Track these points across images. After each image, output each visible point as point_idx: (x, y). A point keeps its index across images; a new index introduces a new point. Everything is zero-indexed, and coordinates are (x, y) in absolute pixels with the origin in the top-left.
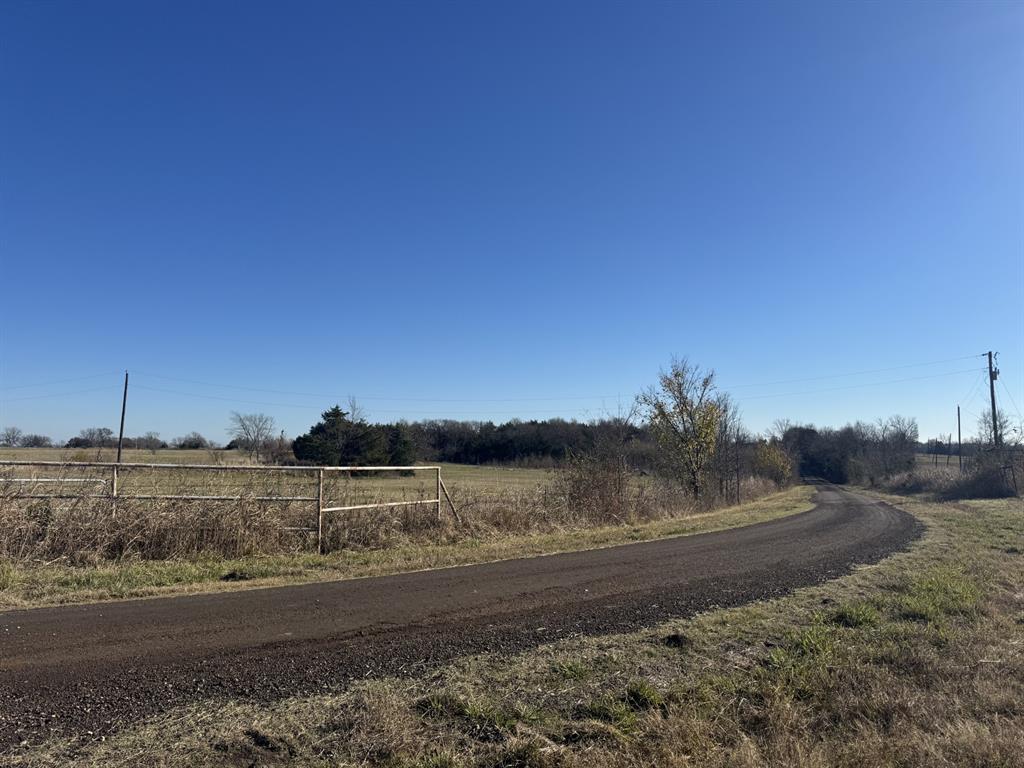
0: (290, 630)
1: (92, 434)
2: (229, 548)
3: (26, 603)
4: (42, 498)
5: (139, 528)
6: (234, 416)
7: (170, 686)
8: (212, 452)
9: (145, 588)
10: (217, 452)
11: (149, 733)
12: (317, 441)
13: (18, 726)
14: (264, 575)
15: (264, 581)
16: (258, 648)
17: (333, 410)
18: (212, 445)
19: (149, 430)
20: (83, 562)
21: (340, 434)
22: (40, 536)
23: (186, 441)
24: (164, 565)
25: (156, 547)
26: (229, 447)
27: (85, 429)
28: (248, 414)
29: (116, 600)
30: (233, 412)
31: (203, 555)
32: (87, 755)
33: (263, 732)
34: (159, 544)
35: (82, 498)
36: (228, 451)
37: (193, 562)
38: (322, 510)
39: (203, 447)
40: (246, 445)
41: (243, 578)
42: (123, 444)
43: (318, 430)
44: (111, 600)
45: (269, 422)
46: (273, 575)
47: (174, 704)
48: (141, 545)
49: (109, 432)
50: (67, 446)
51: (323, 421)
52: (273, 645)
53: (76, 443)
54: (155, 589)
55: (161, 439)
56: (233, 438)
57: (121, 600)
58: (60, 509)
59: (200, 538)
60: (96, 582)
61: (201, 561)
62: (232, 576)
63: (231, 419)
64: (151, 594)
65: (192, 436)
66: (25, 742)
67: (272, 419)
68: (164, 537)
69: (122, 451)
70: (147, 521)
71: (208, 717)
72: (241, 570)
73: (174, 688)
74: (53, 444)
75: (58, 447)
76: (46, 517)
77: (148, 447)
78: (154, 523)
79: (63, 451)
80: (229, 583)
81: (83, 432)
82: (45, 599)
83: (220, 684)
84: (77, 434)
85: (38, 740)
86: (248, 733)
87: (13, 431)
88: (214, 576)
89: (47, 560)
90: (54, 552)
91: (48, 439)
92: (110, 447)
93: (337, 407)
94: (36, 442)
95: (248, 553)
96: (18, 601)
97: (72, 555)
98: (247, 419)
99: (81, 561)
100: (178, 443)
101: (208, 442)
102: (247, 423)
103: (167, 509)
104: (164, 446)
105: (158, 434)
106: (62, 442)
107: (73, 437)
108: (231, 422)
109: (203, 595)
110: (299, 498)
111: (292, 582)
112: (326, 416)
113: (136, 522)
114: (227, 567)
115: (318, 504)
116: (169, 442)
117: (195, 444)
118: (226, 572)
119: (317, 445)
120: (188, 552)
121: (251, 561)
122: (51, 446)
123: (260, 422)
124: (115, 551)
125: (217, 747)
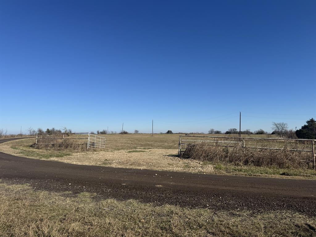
0: (313, 194)
1: (231, 130)
2: (281, 165)
3: (227, 174)
4: (226, 146)
5: (252, 156)
6: (273, 123)
7: (275, 203)
8: (267, 135)
9: (258, 174)
10: (269, 135)
11: (272, 215)
12: (305, 131)
13: (236, 205)
14: (296, 175)
15: (297, 177)
16: (302, 198)
17: (311, 120)
18: (266, 133)
19: (247, 129)
20: (238, 165)
21: (314, 129)
22: (226, 157)
23: (258, 132)
24: (261, 168)
25: (258, 163)
26: (273, 133)
27: (229, 129)
28: (278, 123)
29: (250, 176)
30: (273, 122)
31: (273, 166)
32: (255, 217)
33: (312, 225)
34: (258, 162)
35: (236, 147)
36: (272, 135)
37: (270, 168)
38: (314, 155)
39: (264, 133)
40: (278, 133)
41: (288, 175)
42: (240, 133)
43: (304, 127)
44: (248, 176)
45: (286, 125)
46: (299, 176)
47: (278, 209)
48: (253, 161)
49: (236, 130)
50: (225, 134)
51: (307, 124)
52: (308, 198)
53: (227, 133)
54: (260, 175)
55: (251, 131)
56: (273, 131)
57: (251, 176)
58: (231, 150)
59: (271, 161)
60: (243, 170)
61: (272, 168)
62: (284, 174)
63: (273, 124)
64: (260, 176)
65: (260, 130)
66: (239, 209)
67: (287, 124)
68: (260, 160)
69: (241, 135)
70: (254, 155)
71: (290, 216)
72: (287, 173)
73: (276, 204)
74: (222, 133)
75: (223, 134)
76: (227, 152)
77: (247, 134)
78: (256, 155)
79: (225, 135)
80: (283, 176)
81: (229, 130)
82: (232, 173)
83: (291, 206)
84: (228, 130)
85: (242, 210)
86: (306, 224)
87: (212, 129)
88: (278, 173)
89: (229, 163)
90: (231, 161)
91: (221, 132)
92: (237, 134)
93: (312, 119)
94: (218, 132)
95: (288, 167)
96: (225, 173)
97: (235, 163)
98: (279, 124)
99: (237, 164)
100: (256, 132)
101: (265, 132)
102: (278, 126)
103: (260, 151)
104: (252, 133)
105: (250, 130)
106: (224, 132)
107: (227, 131)
108: (273, 125)
109: (276, 179)
110: (305, 150)
111: (307, 179)
112: (308, 122)
113: (251, 155)
114: (282, 171)
115: (313, 153)
116: (253, 132)
117: (261, 133)
118: (281, 173)
119: (305, 132)
120: (267, 165)
121: (289, 170)
122: (221, 134)
123: (283, 125)
124: (246, 163)
125: (296, 226)
